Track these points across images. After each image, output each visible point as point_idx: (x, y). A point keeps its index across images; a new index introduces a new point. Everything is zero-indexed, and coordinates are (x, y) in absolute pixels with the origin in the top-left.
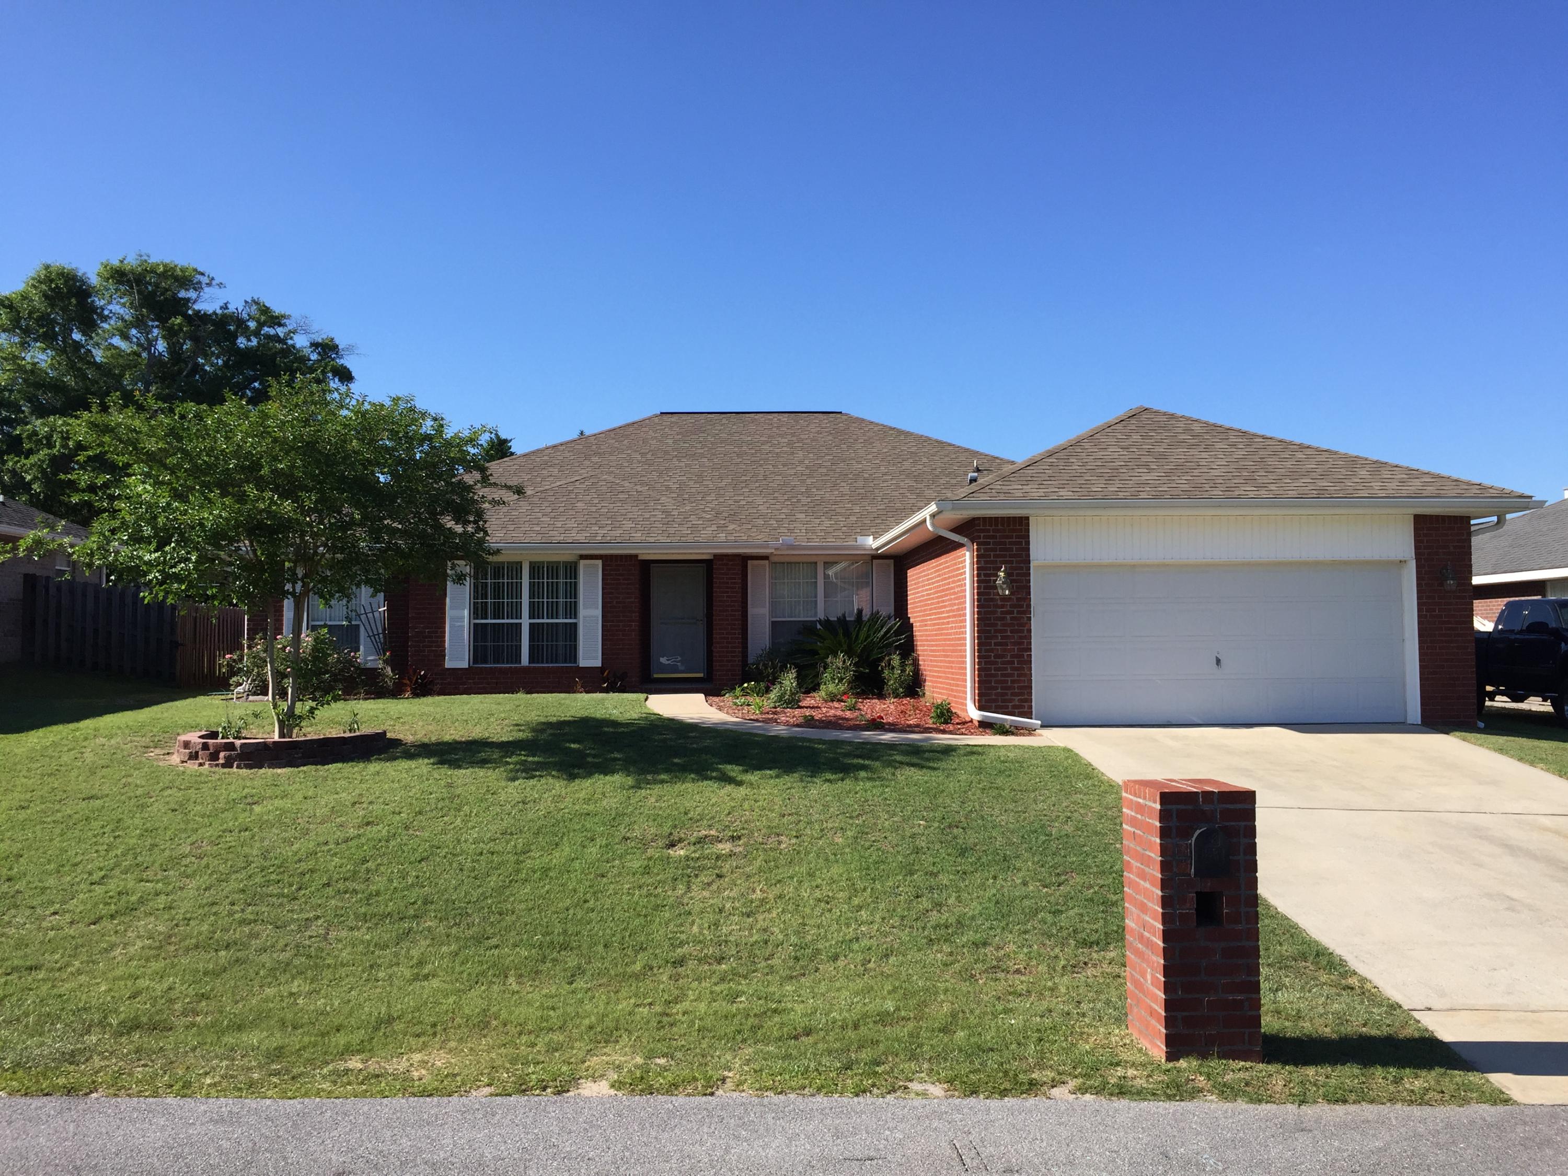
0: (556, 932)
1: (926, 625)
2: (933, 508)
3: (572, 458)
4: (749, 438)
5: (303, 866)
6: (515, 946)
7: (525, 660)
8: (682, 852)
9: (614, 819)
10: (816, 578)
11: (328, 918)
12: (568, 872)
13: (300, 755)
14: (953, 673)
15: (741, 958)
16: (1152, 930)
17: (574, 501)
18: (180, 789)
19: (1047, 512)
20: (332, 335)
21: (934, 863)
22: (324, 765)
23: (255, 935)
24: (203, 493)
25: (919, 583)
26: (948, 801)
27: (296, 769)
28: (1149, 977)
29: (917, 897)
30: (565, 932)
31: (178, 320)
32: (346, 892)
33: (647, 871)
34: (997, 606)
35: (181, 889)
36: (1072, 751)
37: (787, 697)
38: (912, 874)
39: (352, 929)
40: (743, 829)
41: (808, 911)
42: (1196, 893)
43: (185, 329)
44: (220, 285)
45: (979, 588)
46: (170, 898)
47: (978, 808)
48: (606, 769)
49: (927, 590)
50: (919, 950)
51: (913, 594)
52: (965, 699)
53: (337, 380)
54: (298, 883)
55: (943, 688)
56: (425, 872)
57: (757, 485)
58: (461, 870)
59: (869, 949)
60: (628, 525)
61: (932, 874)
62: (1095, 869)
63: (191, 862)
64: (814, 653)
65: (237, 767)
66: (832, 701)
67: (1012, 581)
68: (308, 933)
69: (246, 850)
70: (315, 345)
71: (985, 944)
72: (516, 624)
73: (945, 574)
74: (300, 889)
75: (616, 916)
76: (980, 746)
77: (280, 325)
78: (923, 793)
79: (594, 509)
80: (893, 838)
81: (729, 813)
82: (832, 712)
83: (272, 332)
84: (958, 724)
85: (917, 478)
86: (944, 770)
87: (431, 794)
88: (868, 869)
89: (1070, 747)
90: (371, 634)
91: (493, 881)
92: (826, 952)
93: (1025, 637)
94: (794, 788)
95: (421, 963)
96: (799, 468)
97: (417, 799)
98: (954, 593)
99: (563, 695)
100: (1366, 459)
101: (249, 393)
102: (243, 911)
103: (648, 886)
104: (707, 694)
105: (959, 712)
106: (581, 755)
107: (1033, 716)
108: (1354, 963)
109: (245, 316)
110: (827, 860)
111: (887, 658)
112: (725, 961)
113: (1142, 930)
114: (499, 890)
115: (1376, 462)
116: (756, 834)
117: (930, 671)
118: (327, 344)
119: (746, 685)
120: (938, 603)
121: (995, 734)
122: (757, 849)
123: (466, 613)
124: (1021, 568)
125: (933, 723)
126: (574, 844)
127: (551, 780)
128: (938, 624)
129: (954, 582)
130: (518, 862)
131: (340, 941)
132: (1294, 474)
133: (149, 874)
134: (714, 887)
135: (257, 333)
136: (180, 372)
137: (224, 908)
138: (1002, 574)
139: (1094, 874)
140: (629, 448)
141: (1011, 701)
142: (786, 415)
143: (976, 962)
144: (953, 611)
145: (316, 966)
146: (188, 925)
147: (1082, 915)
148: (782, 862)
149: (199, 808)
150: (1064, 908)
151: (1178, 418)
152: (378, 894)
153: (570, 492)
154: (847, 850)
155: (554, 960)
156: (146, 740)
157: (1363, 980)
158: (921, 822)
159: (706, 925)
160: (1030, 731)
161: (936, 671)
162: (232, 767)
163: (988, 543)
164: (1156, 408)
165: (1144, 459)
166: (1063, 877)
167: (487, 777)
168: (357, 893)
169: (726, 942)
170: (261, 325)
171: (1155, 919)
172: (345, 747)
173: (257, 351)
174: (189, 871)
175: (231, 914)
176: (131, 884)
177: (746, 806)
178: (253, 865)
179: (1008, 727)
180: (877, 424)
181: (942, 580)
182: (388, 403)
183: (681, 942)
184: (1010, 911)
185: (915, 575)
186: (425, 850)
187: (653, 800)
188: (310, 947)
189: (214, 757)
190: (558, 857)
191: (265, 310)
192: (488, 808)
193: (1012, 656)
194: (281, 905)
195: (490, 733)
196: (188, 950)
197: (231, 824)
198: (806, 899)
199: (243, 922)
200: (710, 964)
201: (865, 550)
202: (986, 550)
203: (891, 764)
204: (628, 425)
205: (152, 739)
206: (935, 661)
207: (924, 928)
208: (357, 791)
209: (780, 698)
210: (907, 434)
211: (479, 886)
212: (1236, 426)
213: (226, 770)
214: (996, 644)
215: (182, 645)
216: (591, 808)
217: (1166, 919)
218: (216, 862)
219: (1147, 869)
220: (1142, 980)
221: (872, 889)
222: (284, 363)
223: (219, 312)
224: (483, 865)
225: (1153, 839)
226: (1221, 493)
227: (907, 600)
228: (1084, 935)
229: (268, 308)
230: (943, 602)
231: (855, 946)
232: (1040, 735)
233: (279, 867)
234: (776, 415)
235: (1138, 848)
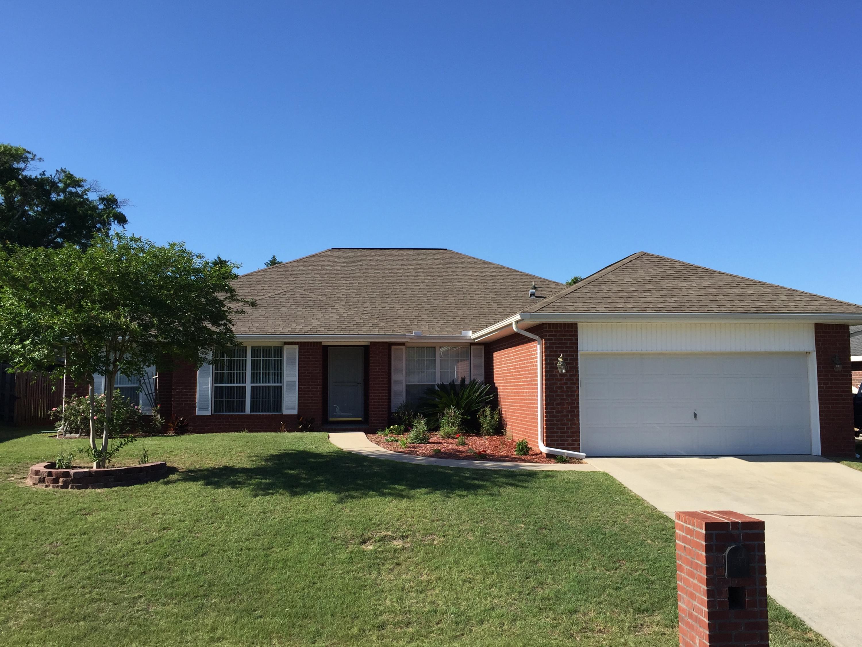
0: (299, 606)
1: (507, 389)
2: (518, 317)
3: (276, 277)
4: (389, 266)
5: (127, 560)
6: (274, 616)
7: (248, 409)
8: (371, 547)
9: (324, 524)
10: (435, 357)
11: (148, 597)
12: (300, 562)
13: (112, 480)
14: (527, 421)
15: (421, 623)
16: (700, 612)
17: (280, 306)
18: (36, 504)
19: (589, 320)
20: (113, 193)
21: (535, 554)
22: (128, 486)
23: (100, 610)
24: (52, 308)
25: (502, 361)
26: (536, 510)
27: (111, 489)
28: (697, 641)
29: (527, 578)
30: (304, 606)
31: (13, 182)
32: (156, 578)
33: (350, 561)
34: (557, 380)
35: (47, 576)
36: (609, 475)
37: (421, 436)
38: (521, 562)
39: (164, 605)
40: (409, 530)
41: (459, 589)
42: (729, 588)
43: (17, 188)
44: (40, 159)
45: (546, 368)
46: (42, 583)
47: (556, 514)
48: (314, 488)
49: (508, 366)
50: (535, 616)
51: (497, 368)
52: (537, 439)
53: (116, 222)
54: (124, 572)
55: (520, 430)
56: (207, 564)
57: (396, 296)
58: (230, 561)
59: (502, 616)
60: (315, 322)
61: (533, 562)
62: (637, 558)
63: (52, 558)
64: (435, 406)
65: (71, 488)
66: (448, 438)
67: (567, 364)
68: (136, 608)
69: (87, 549)
70: (102, 199)
71: (576, 612)
72: (242, 386)
73: (521, 357)
74: (126, 576)
75: (336, 594)
76: (551, 471)
77: (80, 186)
78: (520, 505)
79: (293, 312)
80: (506, 536)
81: (398, 520)
82: (451, 447)
83: (74, 190)
84: (532, 455)
85: (497, 293)
86: (531, 488)
87: (202, 507)
88: (493, 558)
89: (607, 471)
90: (147, 393)
91: (252, 570)
92: (476, 618)
93: (575, 400)
94: (437, 501)
95: (214, 629)
96: (422, 286)
97: (194, 511)
98: (528, 370)
99: (274, 434)
100: (784, 288)
101: (58, 230)
102: (90, 592)
103: (352, 572)
104: (366, 433)
105: (533, 448)
106: (297, 478)
107: (581, 450)
108: (809, 623)
109: (56, 180)
110: (465, 552)
111: (482, 410)
112: (410, 626)
113: (692, 611)
114: (256, 576)
115: (790, 290)
116: (417, 534)
117: (510, 418)
118: (110, 199)
119: (392, 427)
120: (516, 375)
121: (557, 462)
122: (420, 545)
123: (210, 379)
124: (573, 356)
125: (517, 454)
126: (301, 543)
127: (280, 497)
128: (516, 389)
129: (528, 363)
130: (267, 556)
131: (157, 613)
132: (741, 297)
133: (24, 566)
134: (396, 572)
135: (64, 191)
136: (13, 216)
137: (78, 591)
138: (561, 360)
139: (638, 561)
140: (312, 271)
141: (566, 441)
142: (412, 251)
143: (573, 624)
144: (527, 381)
145: (145, 632)
146: (56, 603)
147: (634, 591)
148: (436, 553)
149: (51, 518)
150: (622, 586)
151: (665, 259)
152: (178, 579)
153: (277, 300)
154: (477, 545)
155: (300, 626)
156: (7, 469)
157: (817, 635)
158: (522, 525)
159: (395, 600)
160: (579, 460)
161: (514, 419)
162: (68, 488)
163: (552, 340)
164: (651, 252)
165: (647, 286)
166: (618, 564)
167: (238, 495)
168: (164, 579)
169: (410, 611)
170: (67, 186)
171: (702, 604)
172: (141, 473)
173: (64, 203)
174: (51, 564)
175: (83, 595)
176: (14, 574)
177: (409, 515)
178: (93, 559)
179: (565, 458)
180: (470, 257)
181: (519, 361)
182: (167, 247)
183: (381, 612)
184: (588, 588)
185: (497, 356)
186: (205, 548)
187: (347, 510)
188: (138, 618)
189: (56, 481)
190: (292, 552)
191: (70, 176)
192: (241, 517)
193: (567, 412)
194: (115, 588)
195: (234, 463)
196: (58, 621)
197: (74, 529)
198: (456, 580)
199: (93, 601)
200: (401, 628)
201: (466, 339)
202: (550, 344)
203: (495, 484)
204: (311, 256)
205: (11, 467)
206: (514, 413)
207: (535, 600)
208: (154, 506)
209: (417, 437)
210: (489, 264)
211: (243, 573)
212: (702, 265)
213: (64, 490)
214: (557, 404)
215: (18, 398)
216: (308, 516)
217: (710, 605)
218: (68, 557)
219: (695, 571)
220: (691, 643)
221: (497, 573)
222: (82, 211)
223: (39, 177)
224: (243, 558)
225: (700, 552)
226: (697, 309)
227: (493, 372)
228: (637, 605)
229: (72, 175)
230: (520, 375)
231: (493, 614)
232: (586, 463)
233: (111, 560)
234: (405, 250)
235: (688, 557)
